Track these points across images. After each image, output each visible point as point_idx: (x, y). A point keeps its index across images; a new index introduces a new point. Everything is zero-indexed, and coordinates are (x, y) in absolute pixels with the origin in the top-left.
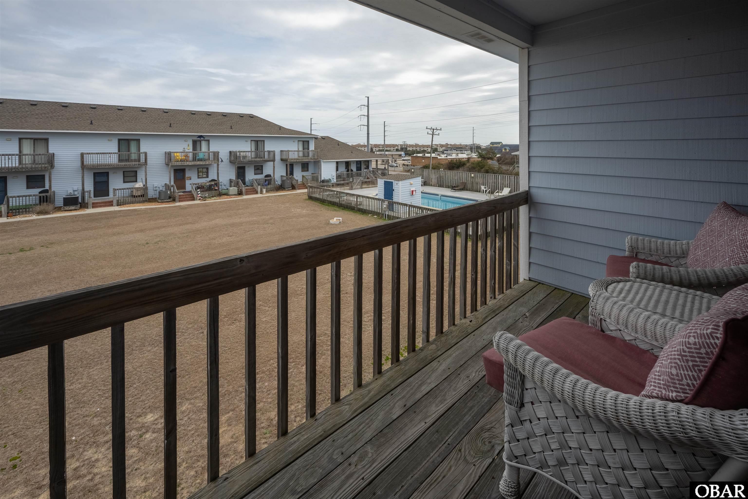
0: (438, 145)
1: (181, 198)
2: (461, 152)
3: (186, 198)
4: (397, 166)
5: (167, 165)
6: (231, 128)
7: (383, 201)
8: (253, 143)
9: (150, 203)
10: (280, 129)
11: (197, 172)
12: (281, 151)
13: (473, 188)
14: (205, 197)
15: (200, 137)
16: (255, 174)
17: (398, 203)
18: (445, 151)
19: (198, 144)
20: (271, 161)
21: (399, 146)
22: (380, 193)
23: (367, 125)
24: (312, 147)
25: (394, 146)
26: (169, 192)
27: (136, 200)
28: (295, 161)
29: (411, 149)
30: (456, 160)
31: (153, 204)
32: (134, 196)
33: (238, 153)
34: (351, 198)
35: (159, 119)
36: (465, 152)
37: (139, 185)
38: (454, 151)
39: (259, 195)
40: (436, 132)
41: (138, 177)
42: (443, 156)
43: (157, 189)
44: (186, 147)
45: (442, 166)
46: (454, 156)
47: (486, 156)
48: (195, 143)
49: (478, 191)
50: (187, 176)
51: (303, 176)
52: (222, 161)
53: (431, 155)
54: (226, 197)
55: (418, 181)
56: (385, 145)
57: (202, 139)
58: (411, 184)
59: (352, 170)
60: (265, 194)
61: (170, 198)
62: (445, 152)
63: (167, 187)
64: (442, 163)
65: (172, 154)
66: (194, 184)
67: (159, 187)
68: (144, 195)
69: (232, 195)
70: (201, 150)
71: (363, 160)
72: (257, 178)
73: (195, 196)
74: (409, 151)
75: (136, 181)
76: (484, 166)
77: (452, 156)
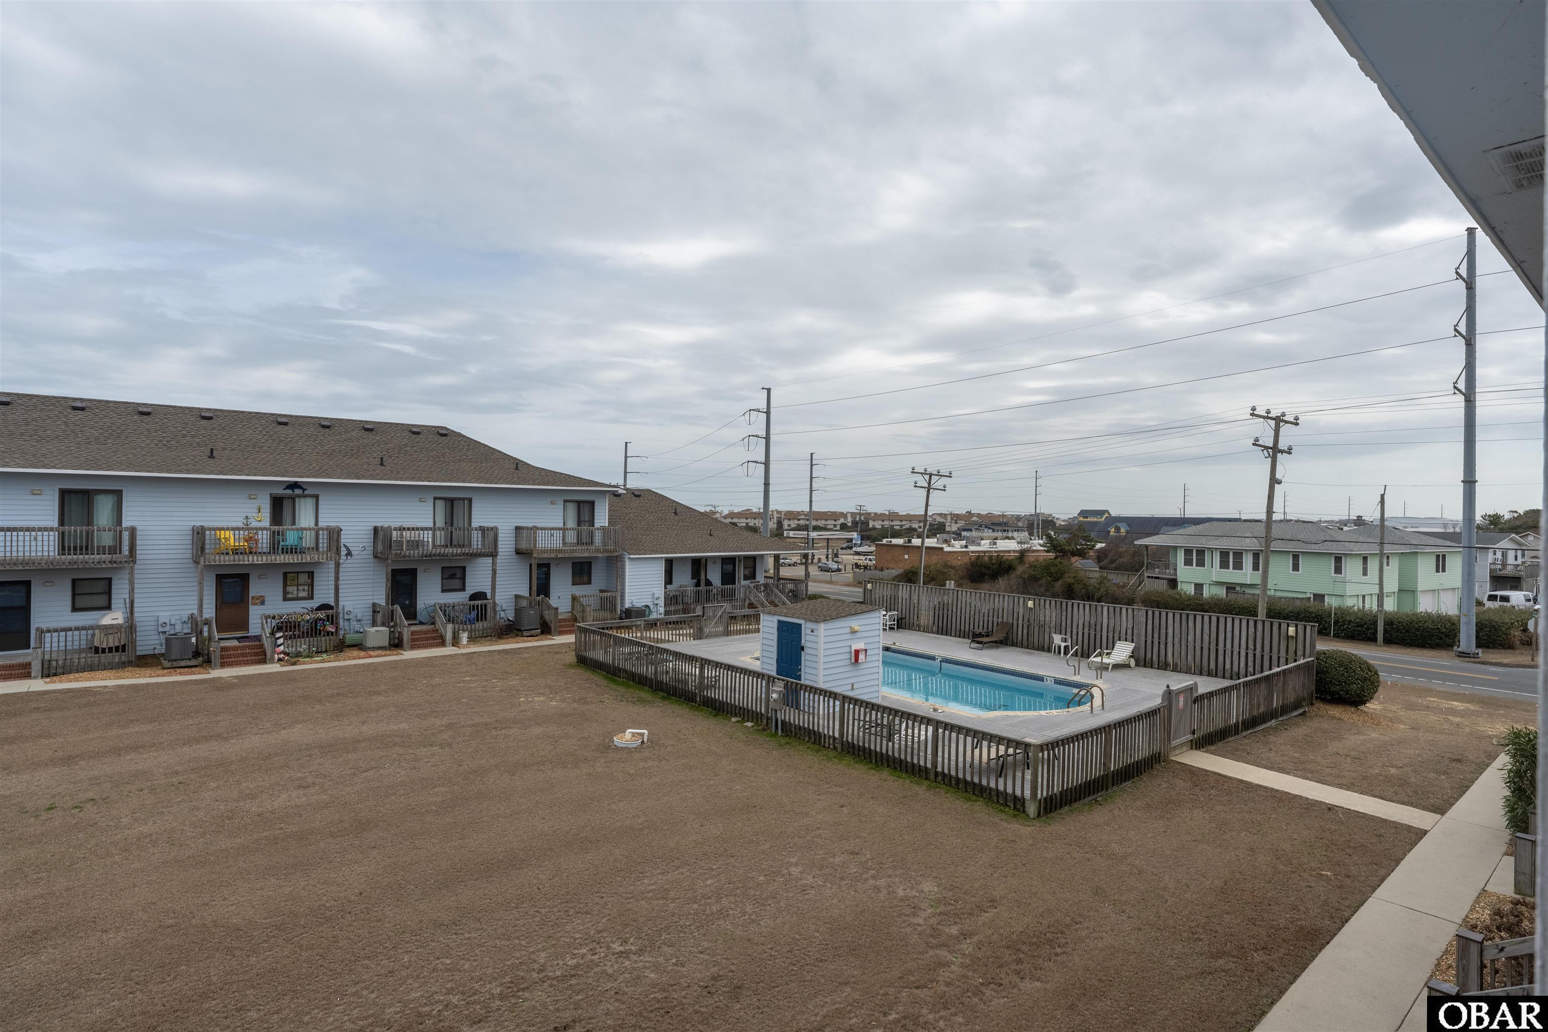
0: (946, 515)
1: (229, 656)
2: (1005, 534)
3: (244, 655)
4: (839, 570)
5: (197, 562)
6: (382, 464)
7: (770, 680)
8: (440, 505)
9: (138, 670)
10: (517, 468)
11: (281, 585)
12: (518, 528)
13: (1031, 639)
14: (298, 655)
15: (294, 486)
16: (443, 591)
17: (811, 688)
18: (964, 530)
19: (287, 505)
20: (487, 556)
21: (849, 516)
22: (765, 654)
23: (763, 460)
24: (602, 518)
25: (835, 516)
26: (194, 640)
27: (103, 661)
28: (553, 556)
29: (878, 525)
30: (991, 557)
31: (148, 671)
32: (97, 650)
33: (394, 533)
34: (687, 668)
35: (184, 436)
36: (1015, 534)
37: (114, 617)
38: (988, 533)
39: (449, 650)
40: (937, 483)
41: (113, 597)
42: (957, 546)
43: (167, 629)
44: (252, 513)
45: (952, 571)
46: (985, 545)
47: (1067, 548)
48: (277, 503)
49: (1045, 647)
50: (253, 592)
51: (574, 598)
52: (349, 554)
53: (923, 542)
54: (355, 653)
55: (877, 619)
56: (813, 515)
57: (298, 491)
58: (854, 632)
59: (708, 583)
60: (464, 647)
61: (197, 654)
62: (964, 534)
63: (195, 623)
64: (955, 563)
65: (207, 532)
66: (269, 617)
67: (174, 625)
68: (124, 646)
69: (374, 649)
70: (294, 524)
71: (739, 556)
72: (446, 601)
73: (268, 653)
74: (874, 529)
75: (108, 607)
76: (1063, 574)
77: (979, 545)
